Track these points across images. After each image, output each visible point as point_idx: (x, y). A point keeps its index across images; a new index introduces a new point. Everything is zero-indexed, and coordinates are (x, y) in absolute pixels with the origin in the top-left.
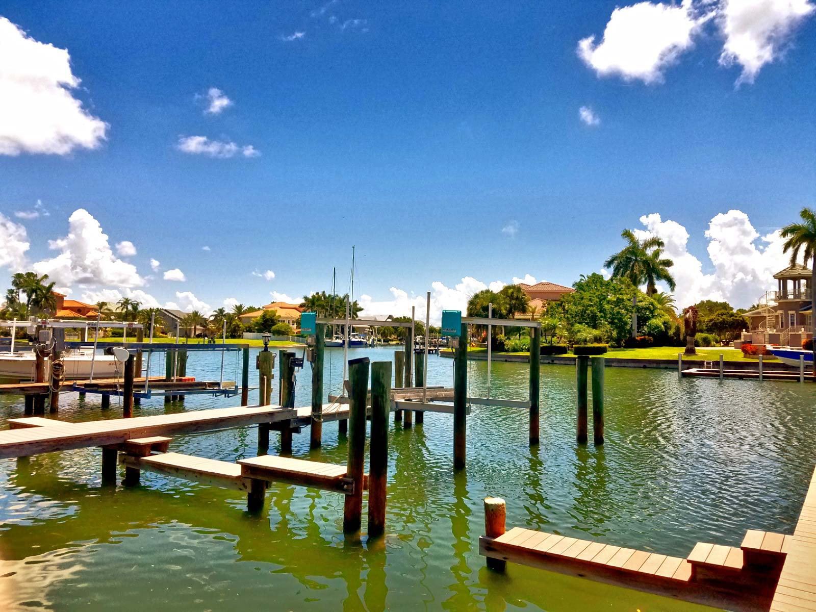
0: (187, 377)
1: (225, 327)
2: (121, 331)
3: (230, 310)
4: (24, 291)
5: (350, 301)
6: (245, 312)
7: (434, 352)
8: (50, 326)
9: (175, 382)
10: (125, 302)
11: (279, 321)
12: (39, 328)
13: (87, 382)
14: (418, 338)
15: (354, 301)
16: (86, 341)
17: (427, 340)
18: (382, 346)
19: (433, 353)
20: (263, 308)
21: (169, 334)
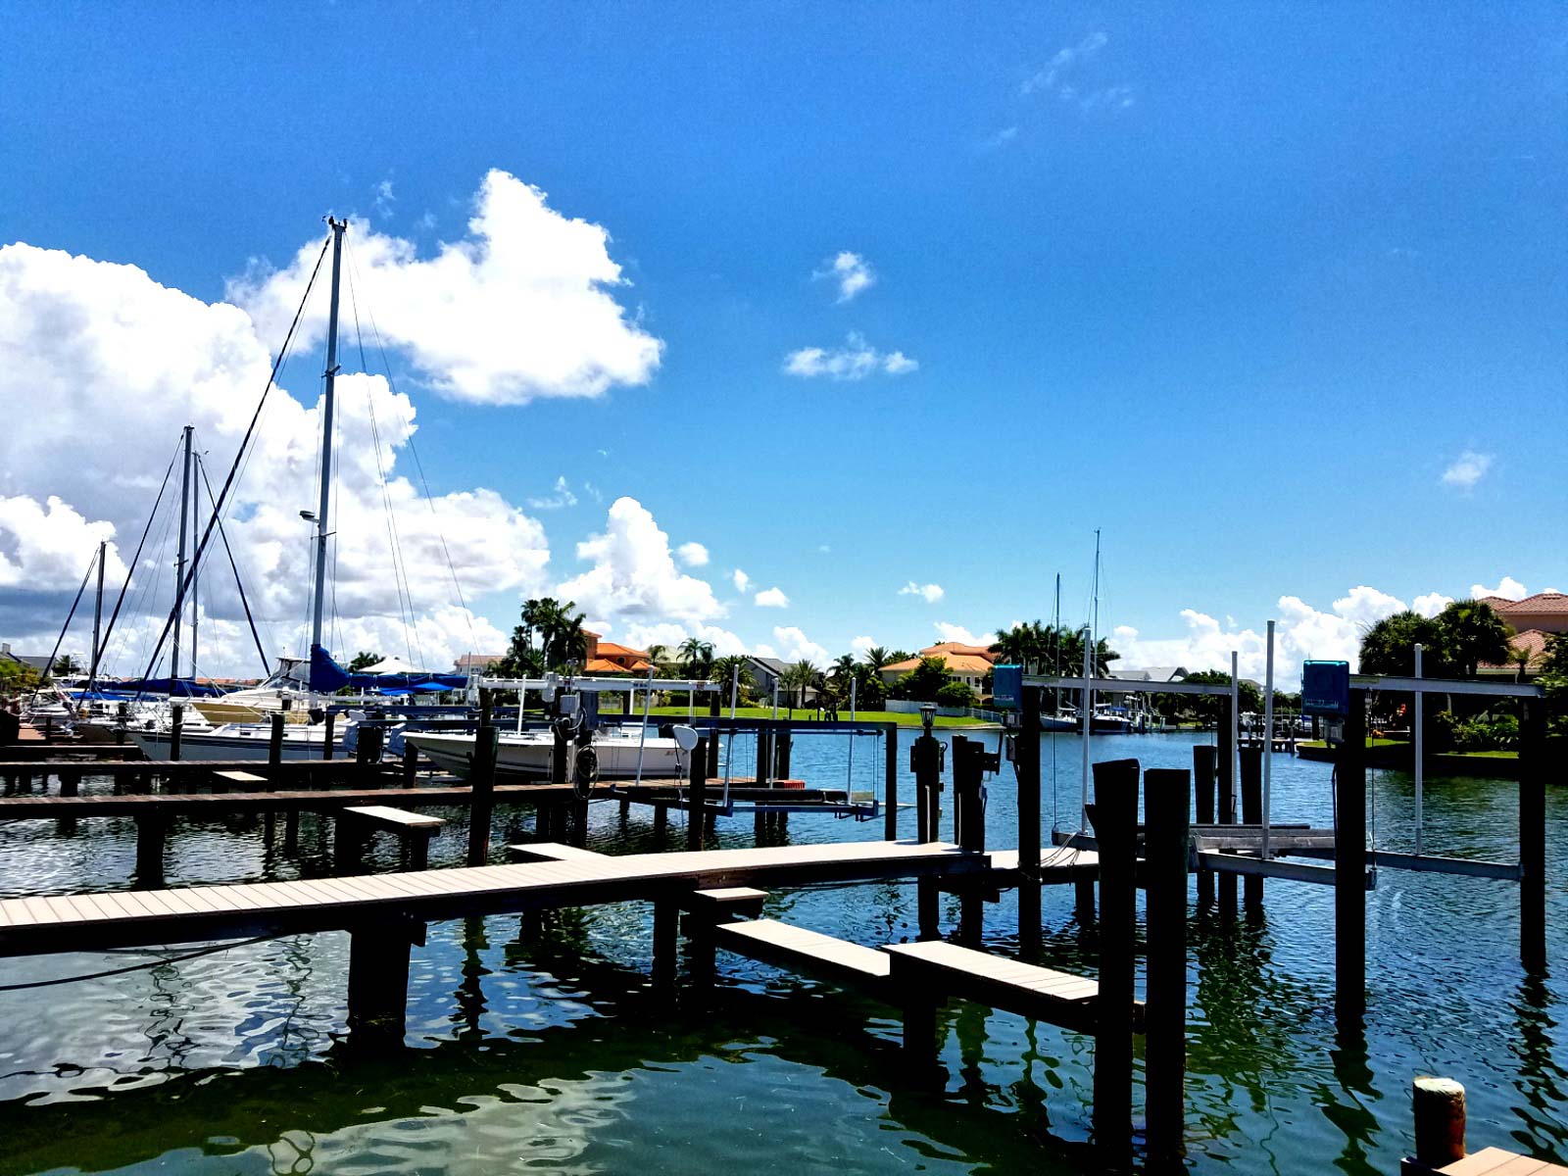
0: (791, 780)
1: (854, 689)
2: (685, 695)
3: (862, 659)
4: (539, 629)
5: (1092, 638)
6: (889, 662)
7: (1283, 747)
8: (577, 688)
9: (771, 788)
10: (690, 646)
11: (950, 678)
12: (560, 691)
13: (631, 783)
14: (1246, 717)
15: (1100, 638)
16: (631, 713)
17: (1267, 722)
18: (1162, 731)
19: (1280, 750)
20: (920, 653)
21: (762, 701)
